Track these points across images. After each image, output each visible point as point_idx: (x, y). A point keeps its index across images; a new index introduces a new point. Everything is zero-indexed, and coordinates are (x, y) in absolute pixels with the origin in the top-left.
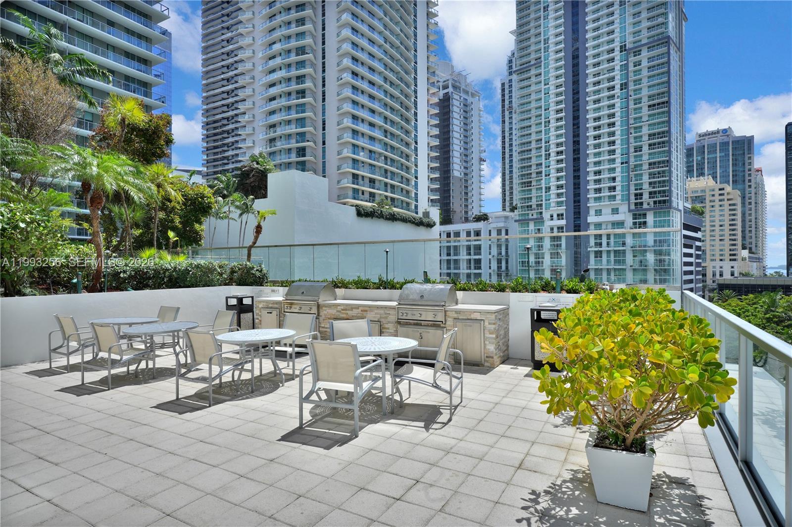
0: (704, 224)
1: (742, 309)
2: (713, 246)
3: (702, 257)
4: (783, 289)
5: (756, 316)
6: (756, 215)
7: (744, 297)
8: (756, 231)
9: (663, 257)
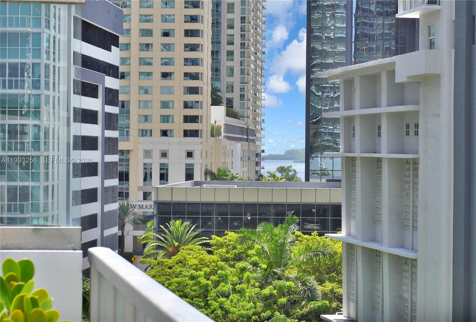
0: (125, 26)
1: (211, 274)
2: (146, 92)
3: (121, 122)
4: (297, 214)
5: (241, 292)
6: (243, 11)
7: (215, 239)
8: (243, 54)
9: (18, 121)
